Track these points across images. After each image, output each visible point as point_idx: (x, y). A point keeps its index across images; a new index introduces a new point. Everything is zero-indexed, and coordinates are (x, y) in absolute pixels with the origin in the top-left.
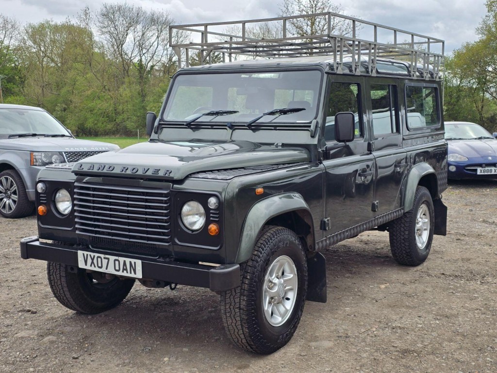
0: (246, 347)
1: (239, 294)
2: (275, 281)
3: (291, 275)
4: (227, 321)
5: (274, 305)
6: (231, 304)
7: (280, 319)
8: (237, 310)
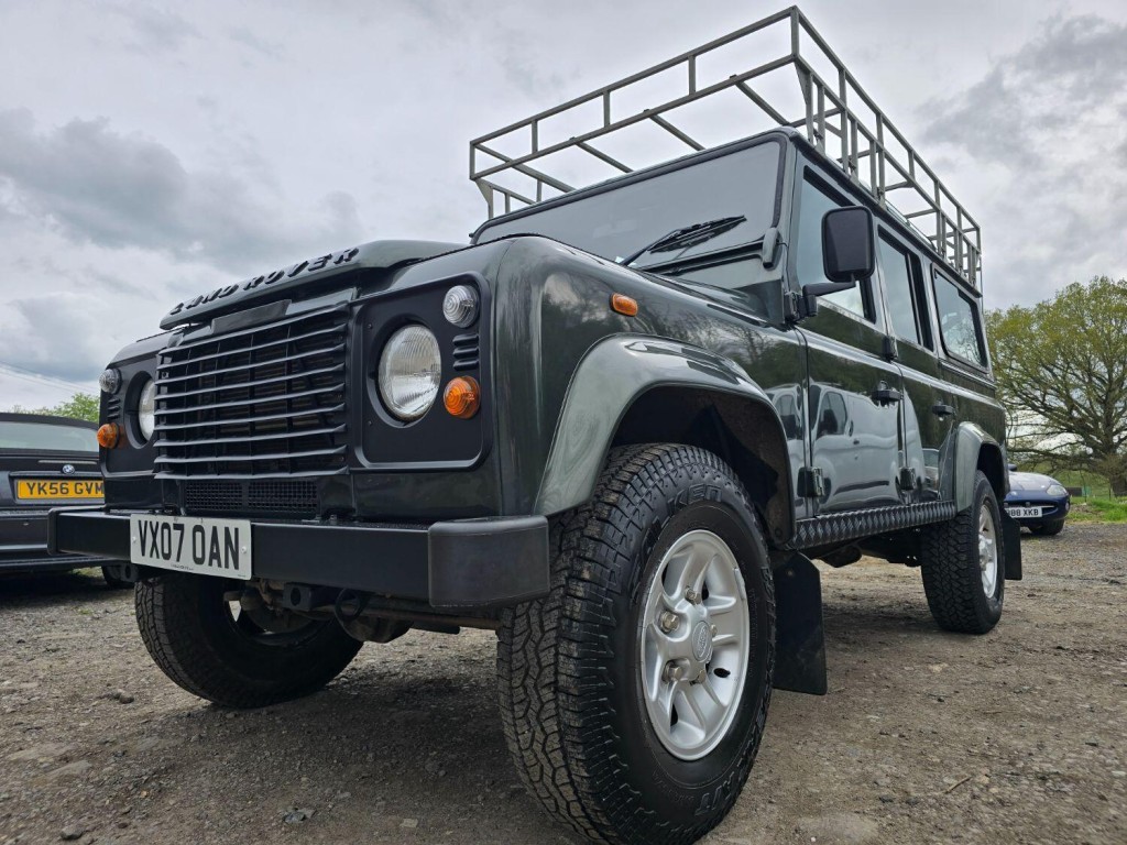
0: (586, 830)
1: (553, 634)
2: (680, 607)
3: (730, 600)
4: (516, 733)
5: (681, 686)
6: (527, 674)
7: (700, 735)
8: (547, 694)
